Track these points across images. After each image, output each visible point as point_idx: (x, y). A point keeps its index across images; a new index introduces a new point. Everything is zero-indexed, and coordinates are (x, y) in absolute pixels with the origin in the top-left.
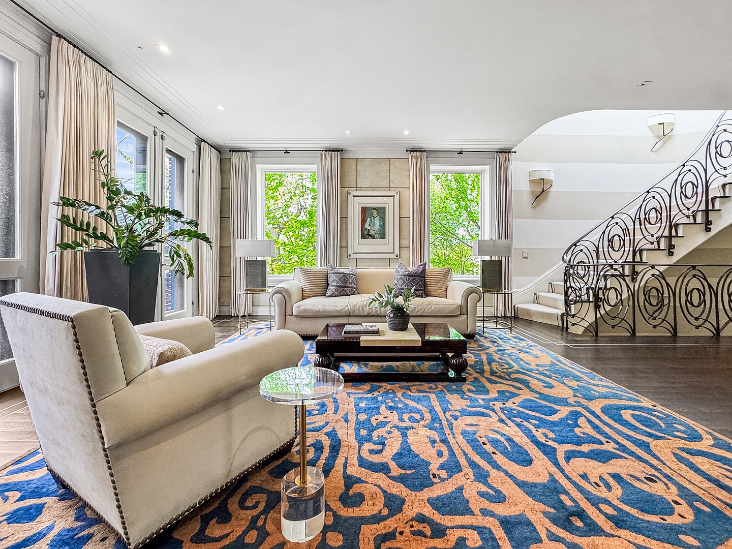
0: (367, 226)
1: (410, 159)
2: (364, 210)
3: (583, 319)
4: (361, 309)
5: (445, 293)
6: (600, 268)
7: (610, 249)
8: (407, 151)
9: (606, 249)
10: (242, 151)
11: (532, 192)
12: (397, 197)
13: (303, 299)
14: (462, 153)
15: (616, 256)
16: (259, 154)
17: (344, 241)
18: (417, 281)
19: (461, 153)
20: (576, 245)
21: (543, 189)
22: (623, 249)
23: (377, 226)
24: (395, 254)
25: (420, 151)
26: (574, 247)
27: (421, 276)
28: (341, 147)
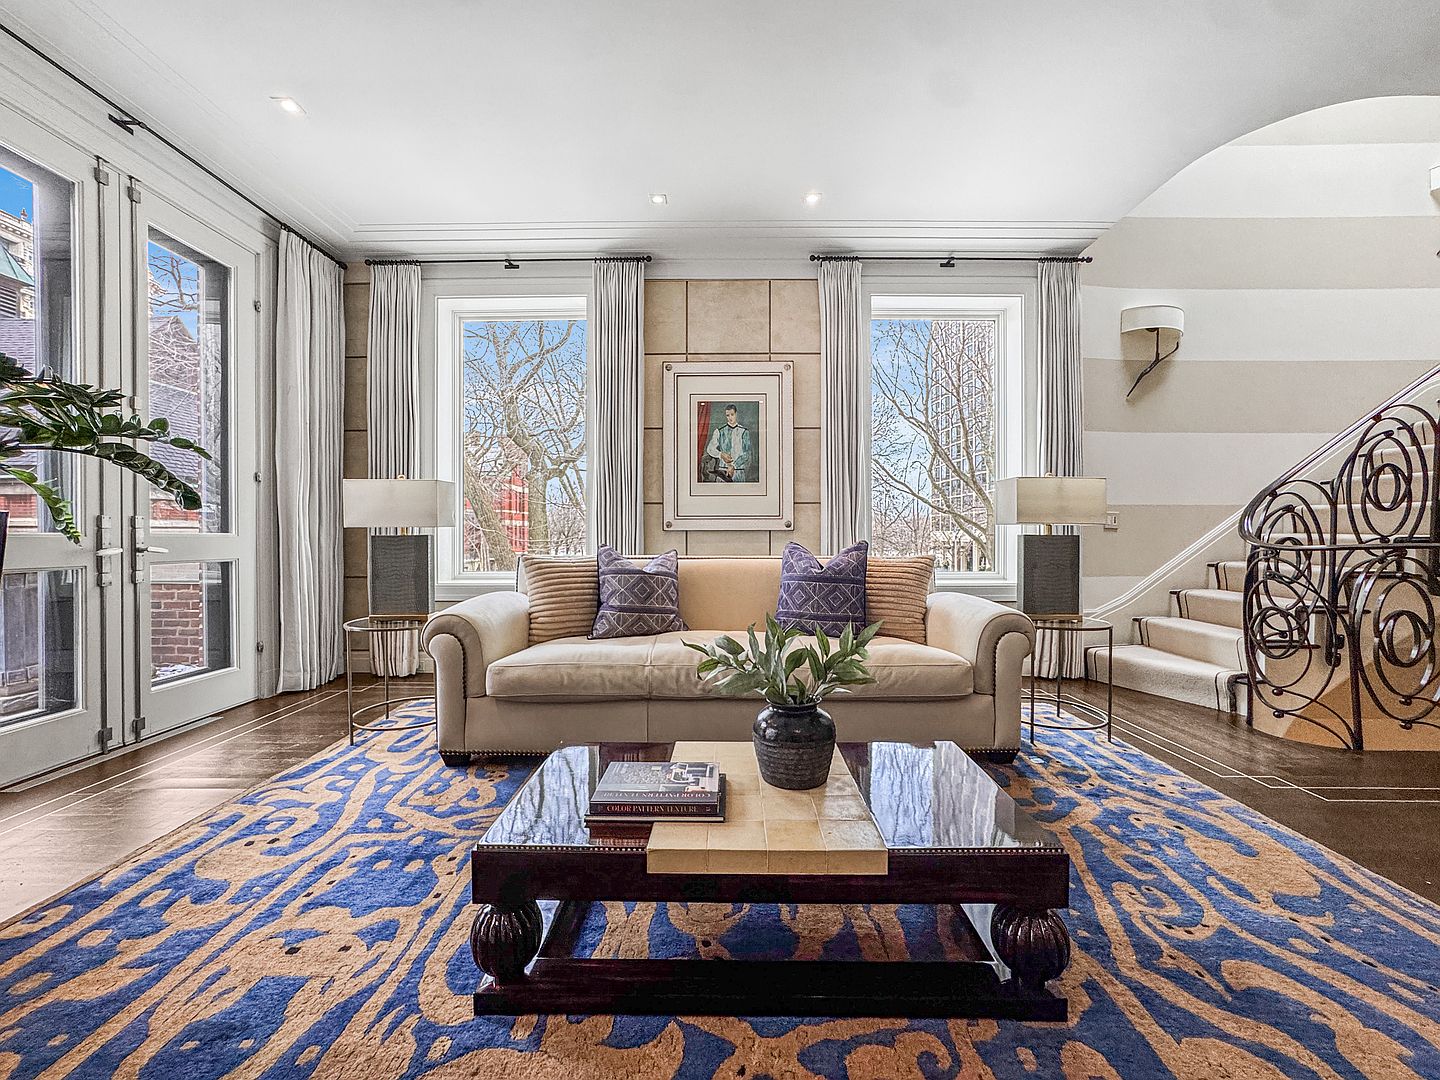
0: (712, 450)
1: (821, 282)
2: (705, 409)
3: (1312, 701)
4: (683, 678)
5: (922, 627)
6: (1340, 555)
7: (1369, 506)
8: (813, 258)
9: (1357, 507)
10: (396, 262)
11: (1127, 363)
12: (788, 377)
13: (530, 643)
14: (953, 265)
15: (1386, 522)
16: (441, 271)
17: (655, 487)
18: (843, 593)
19: (948, 263)
20: (1274, 495)
21: (1158, 354)
22: (1404, 504)
23: (737, 451)
24: (784, 521)
25: (845, 259)
26: (1269, 498)
27: (853, 581)
28: (646, 250)
